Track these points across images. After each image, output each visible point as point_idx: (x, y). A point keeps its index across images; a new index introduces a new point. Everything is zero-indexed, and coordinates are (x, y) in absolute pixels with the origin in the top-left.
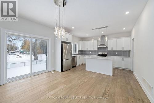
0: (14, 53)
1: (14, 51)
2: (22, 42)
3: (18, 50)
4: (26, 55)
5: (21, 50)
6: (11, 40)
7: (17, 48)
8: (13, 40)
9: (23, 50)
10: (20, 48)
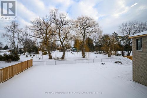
0: (69, 50)
1: (69, 49)
2: (74, 41)
3: (71, 48)
4: (76, 52)
5: (74, 48)
6: (67, 40)
7: (71, 47)
8: (68, 40)
9: (75, 48)
10: (73, 47)
